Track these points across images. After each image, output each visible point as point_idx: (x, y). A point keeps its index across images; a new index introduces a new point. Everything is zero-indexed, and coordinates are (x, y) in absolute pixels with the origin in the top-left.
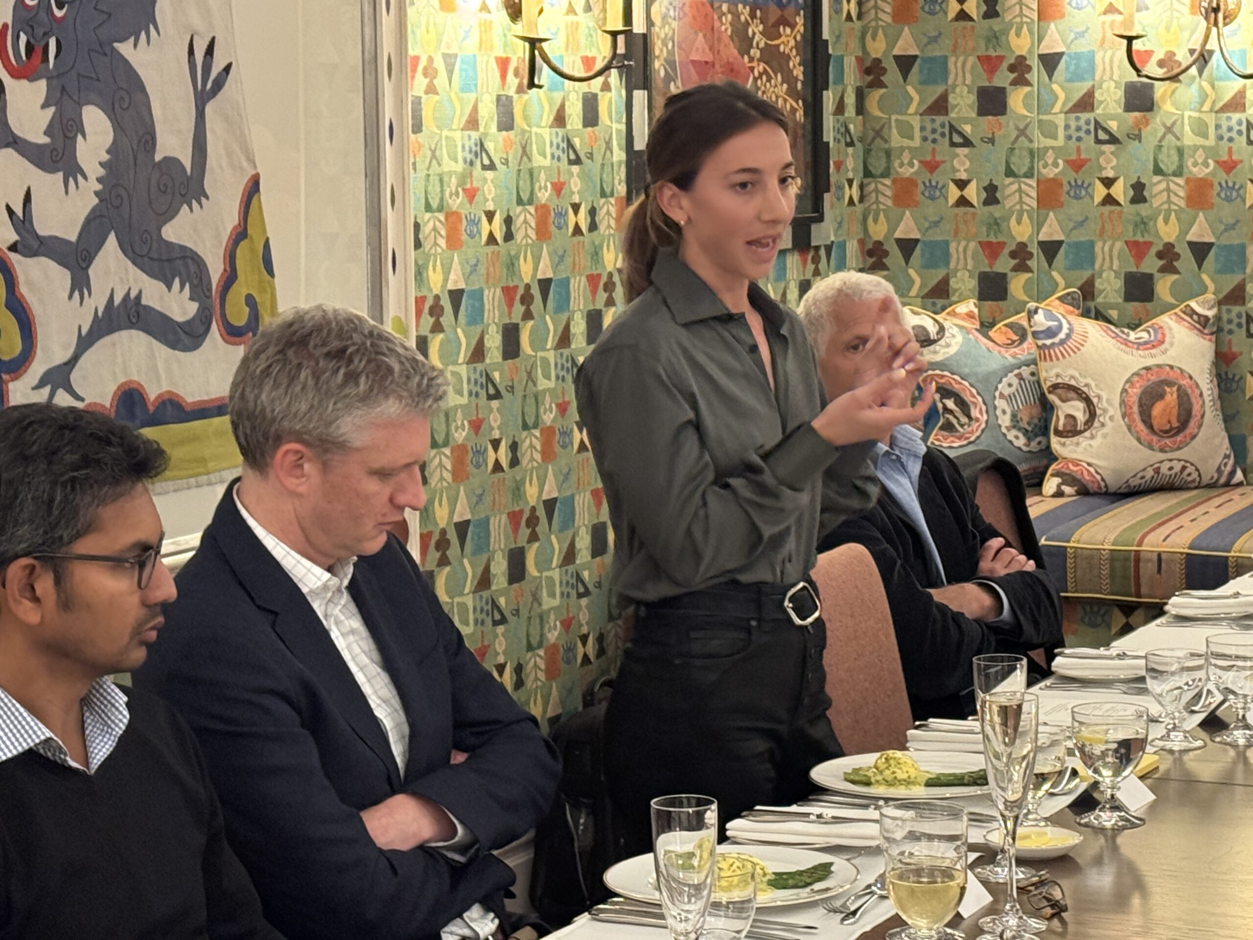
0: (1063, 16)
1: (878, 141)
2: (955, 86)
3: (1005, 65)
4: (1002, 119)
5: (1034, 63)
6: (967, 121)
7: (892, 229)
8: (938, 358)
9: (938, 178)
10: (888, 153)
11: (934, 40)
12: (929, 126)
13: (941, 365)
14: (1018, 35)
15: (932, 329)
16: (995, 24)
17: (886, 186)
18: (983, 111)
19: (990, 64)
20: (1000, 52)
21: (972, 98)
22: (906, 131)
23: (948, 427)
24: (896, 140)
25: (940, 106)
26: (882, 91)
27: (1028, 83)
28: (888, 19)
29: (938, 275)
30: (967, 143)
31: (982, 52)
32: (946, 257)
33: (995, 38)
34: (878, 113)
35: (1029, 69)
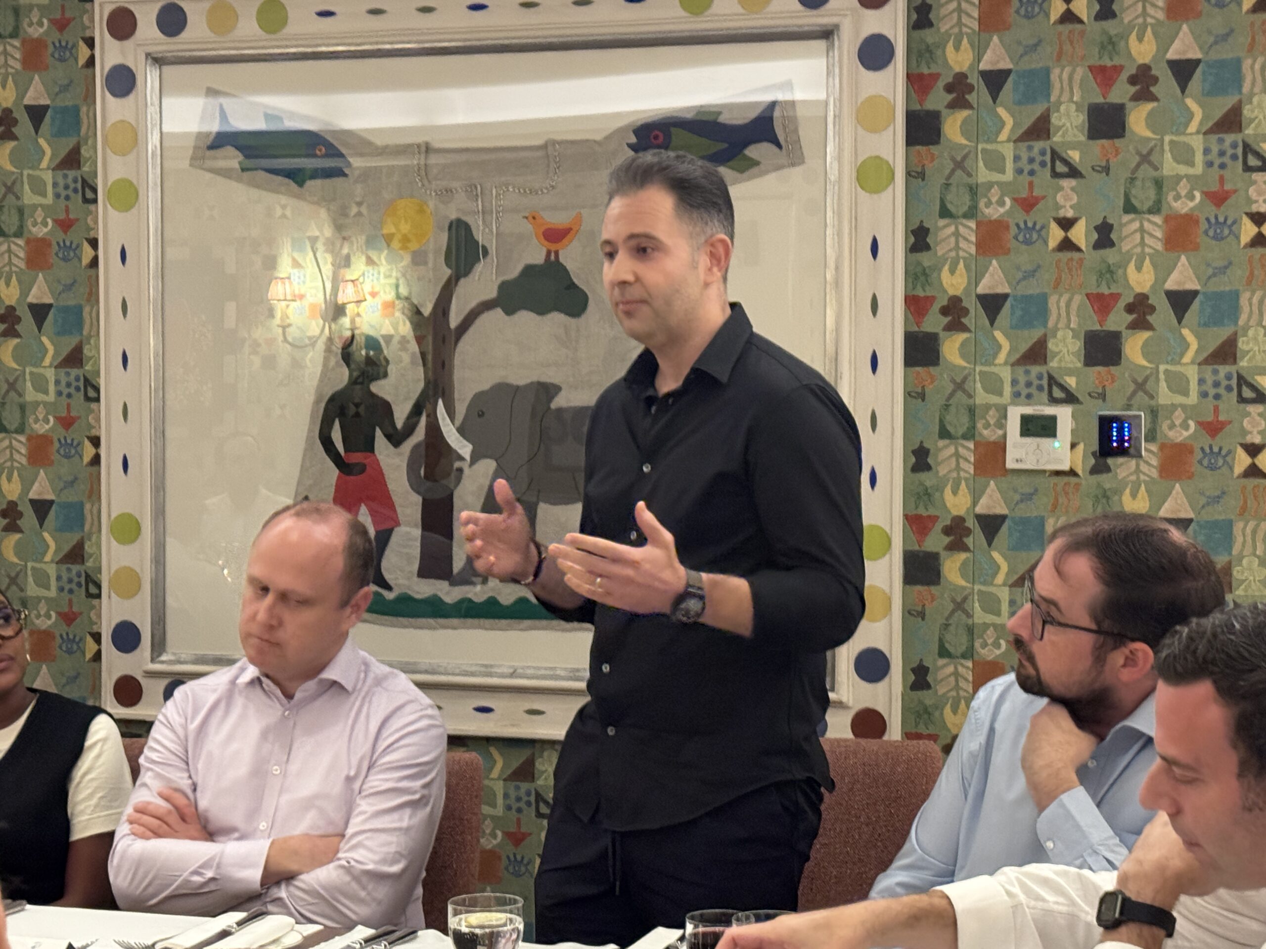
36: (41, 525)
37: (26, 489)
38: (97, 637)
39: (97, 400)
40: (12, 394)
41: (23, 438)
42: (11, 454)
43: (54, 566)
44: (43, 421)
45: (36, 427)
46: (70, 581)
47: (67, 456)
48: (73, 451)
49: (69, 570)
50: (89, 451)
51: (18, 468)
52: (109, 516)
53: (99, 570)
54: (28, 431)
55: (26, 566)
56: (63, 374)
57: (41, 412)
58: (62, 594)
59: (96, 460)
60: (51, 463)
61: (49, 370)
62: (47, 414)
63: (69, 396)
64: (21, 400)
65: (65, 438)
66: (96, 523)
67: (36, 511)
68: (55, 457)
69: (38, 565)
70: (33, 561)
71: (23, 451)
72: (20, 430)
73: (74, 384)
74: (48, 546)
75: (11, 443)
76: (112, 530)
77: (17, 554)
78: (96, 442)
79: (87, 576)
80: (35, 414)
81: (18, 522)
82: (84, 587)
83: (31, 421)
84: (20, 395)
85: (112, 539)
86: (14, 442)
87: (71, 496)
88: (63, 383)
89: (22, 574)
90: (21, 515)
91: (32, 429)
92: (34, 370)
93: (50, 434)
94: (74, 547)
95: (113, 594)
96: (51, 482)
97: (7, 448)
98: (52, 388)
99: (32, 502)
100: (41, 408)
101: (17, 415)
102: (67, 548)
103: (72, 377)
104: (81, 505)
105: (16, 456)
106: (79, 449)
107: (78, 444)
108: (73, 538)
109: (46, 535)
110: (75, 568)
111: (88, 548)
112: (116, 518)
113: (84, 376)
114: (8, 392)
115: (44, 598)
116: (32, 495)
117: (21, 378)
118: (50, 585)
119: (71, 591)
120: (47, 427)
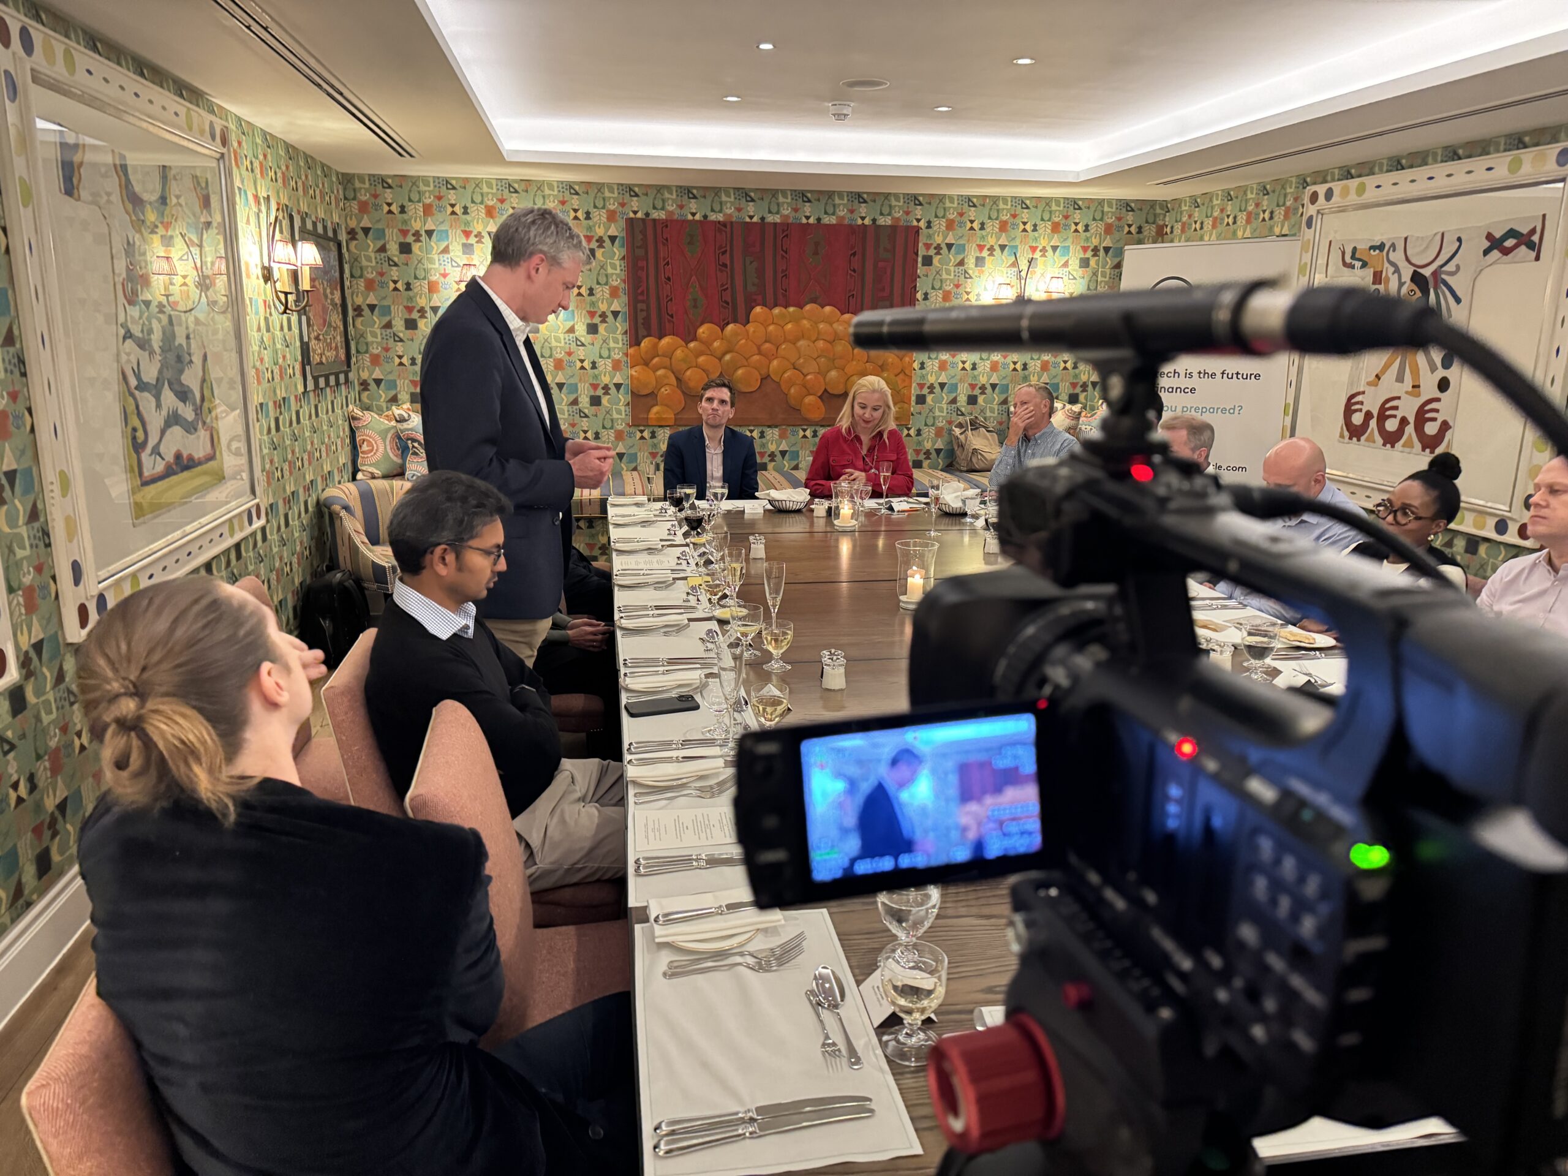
0: (439, 291)
1: (362, 339)
2: (394, 317)
3: (416, 310)
4: (416, 331)
5: (428, 309)
6: (401, 332)
7: (371, 375)
8: (410, 427)
9: (390, 354)
10: (367, 344)
11: (384, 298)
12: (384, 333)
13: (411, 429)
14: (420, 298)
15: (406, 416)
16: (410, 293)
17: (367, 357)
18: (407, 328)
19: (410, 309)
20: (413, 304)
21: (402, 323)
22: (374, 335)
23: (415, 454)
24: (370, 338)
25: (388, 325)
26: (362, 318)
27: (426, 318)
28: (363, 289)
29: (393, 393)
30: (401, 340)
31: (405, 304)
32: (395, 387)
33: (411, 299)
34: (361, 327)
35: (426, 312)
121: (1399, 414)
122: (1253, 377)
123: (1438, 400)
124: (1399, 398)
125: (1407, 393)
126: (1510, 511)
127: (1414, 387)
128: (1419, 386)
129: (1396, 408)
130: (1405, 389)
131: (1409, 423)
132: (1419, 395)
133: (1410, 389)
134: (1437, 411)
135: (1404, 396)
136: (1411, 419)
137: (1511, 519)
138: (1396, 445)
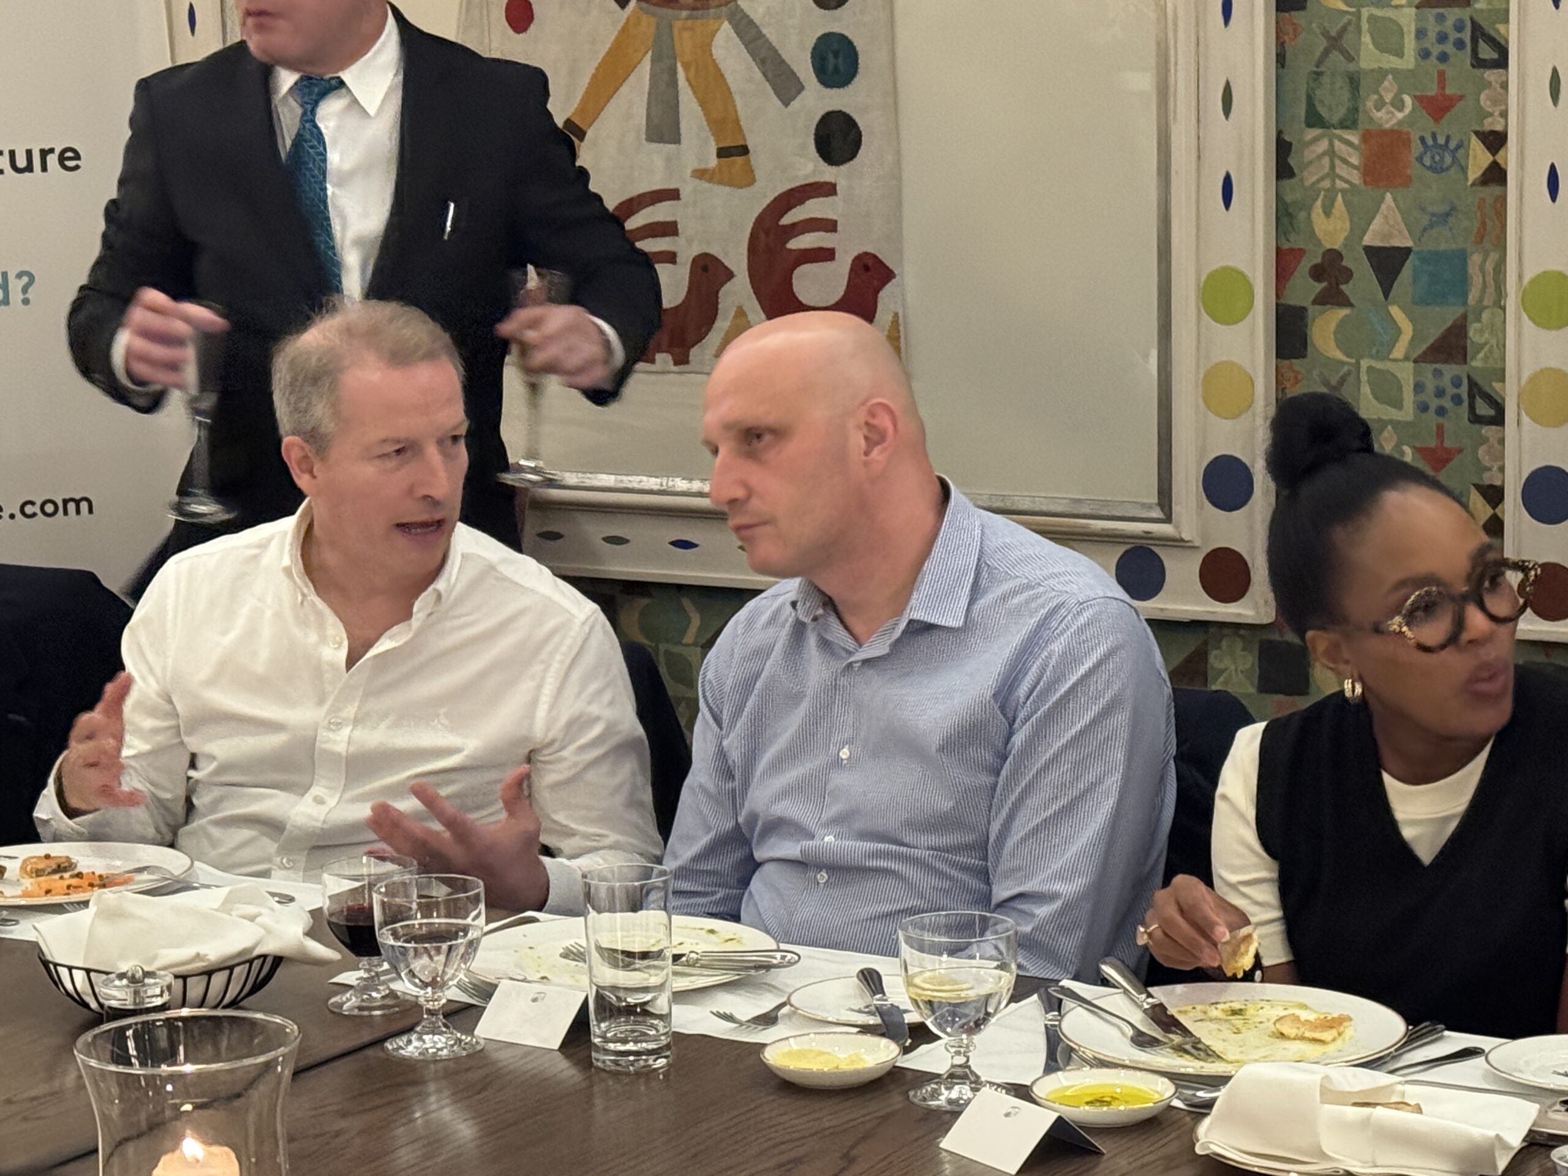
36: (1386, 295)
37: (1359, 228)
38: (1494, 495)
39: (1502, 62)
40: (1335, 56)
41: (1354, 138)
42: (1333, 167)
43: (1410, 365)
44: (1392, 104)
45: (1379, 115)
46: (1440, 393)
47: (1437, 169)
48: (1448, 159)
49: (1438, 373)
50: (1479, 159)
51: (1344, 192)
52: (1520, 277)
53: (1500, 375)
54: (1363, 125)
55: (1358, 366)
56: (1432, 19)
57: (1388, 89)
58: (1424, 416)
59: (1496, 175)
60: (1407, 182)
61: (1406, 10)
62: (1401, 91)
63: (1443, 57)
64: (1352, 67)
65: (1434, 136)
66: (1491, 289)
67: (1378, 268)
68: (1415, 170)
69: (1379, 365)
70: (1372, 357)
71: (1355, 160)
72: (1349, 122)
73: (1453, 36)
74: (1399, 331)
75: (1331, 144)
76: (1527, 302)
77: (1340, 345)
78: (1496, 141)
79: (1472, 384)
80: (1377, 92)
81: (1343, 287)
82: (1466, 404)
83: (1370, 104)
84: (1350, 59)
85: (1525, 317)
86: (1337, 143)
87: (1443, 241)
88: (1432, 35)
89: (1351, 379)
90: (1348, 274)
91: (1371, 119)
92: (1378, 12)
93: (1405, 129)
94: (1450, 331)
95: (1525, 419)
96: (1405, 215)
97: (1324, 154)
98: (1410, 44)
99: (1370, 251)
100: (1388, 82)
101: (1345, 95)
102: (1434, 334)
103: (1450, 23)
104: (1462, 257)
105: (1342, 170)
106: (1460, 153)
107: (1459, 146)
108: (1446, 316)
109: (1395, 311)
110: (1450, 370)
111: (1475, 333)
112: (1534, 281)
113: (1472, 19)
114: (1326, 52)
115: (1391, 422)
116: (1368, 240)
117: (1351, 28)
118: (1402, 400)
119: (1441, 411)
120: (1400, 115)
121: (687, 248)
122: (52, 160)
123: (828, 189)
124: (673, 195)
125: (700, 174)
126: (1168, 519)
127: (723, 153)
128: (743, 150)
129: (669, 229)
130: (691, 162)
131: (729, 275)
132: (748, 179)
133: (713, 162)
134: (830, 226)
135: (688, 187)
136: (737, 259)
137: (1176, 543)
138: (694, 352)
